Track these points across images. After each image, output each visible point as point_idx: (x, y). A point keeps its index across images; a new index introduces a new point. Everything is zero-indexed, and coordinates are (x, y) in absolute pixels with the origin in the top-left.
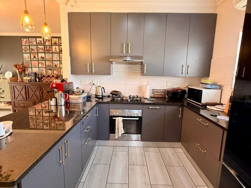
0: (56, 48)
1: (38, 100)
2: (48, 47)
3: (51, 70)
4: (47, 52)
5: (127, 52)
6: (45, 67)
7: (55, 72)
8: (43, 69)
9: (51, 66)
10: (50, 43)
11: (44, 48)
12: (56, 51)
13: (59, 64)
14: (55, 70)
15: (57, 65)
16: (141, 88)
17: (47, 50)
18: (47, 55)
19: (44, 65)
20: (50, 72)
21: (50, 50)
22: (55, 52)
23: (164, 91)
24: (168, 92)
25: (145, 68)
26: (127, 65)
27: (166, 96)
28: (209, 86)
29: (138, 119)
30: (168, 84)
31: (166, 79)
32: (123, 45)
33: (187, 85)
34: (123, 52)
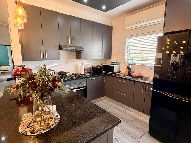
5: (71, 43)
16: (77, 68)
23: (90, 68)
24: (93, 68)
25: (83, 54)
26: (67, 52)
27: (92, 71)
28: (115, 64)
29: (85, 88)
30: (92, 64)
31: (90, 61)
32: (68, 38)
33: (101, 63)
34: (68, 43)
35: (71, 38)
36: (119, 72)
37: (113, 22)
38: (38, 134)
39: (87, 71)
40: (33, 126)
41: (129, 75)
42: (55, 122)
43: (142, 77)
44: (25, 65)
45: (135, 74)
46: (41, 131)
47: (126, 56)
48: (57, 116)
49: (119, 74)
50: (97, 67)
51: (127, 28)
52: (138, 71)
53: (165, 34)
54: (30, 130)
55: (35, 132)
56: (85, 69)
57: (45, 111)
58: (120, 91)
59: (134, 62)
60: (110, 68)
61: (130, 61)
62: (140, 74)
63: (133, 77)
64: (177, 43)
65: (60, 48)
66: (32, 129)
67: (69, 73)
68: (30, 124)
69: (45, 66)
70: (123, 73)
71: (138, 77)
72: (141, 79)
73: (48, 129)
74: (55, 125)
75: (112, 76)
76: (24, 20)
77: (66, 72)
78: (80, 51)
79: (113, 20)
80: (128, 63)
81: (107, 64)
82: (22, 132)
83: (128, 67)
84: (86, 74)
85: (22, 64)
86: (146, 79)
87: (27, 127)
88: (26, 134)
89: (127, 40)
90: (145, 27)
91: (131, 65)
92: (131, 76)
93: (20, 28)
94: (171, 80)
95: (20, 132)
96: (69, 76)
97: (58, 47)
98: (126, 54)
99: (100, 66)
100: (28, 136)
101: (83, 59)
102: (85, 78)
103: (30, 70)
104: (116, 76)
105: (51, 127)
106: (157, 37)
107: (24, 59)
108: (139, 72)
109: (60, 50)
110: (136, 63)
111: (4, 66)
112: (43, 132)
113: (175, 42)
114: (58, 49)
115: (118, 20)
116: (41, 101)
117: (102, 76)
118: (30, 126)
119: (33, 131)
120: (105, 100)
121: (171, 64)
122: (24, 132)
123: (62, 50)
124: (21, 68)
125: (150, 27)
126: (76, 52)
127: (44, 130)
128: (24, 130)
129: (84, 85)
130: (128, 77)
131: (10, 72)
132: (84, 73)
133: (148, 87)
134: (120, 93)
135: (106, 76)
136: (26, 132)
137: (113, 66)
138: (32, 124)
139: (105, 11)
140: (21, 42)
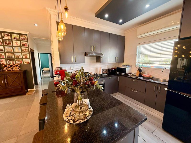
0: (16, 42)
1: (2, 88)
2: (7, 41)
3: (13, 60)
4: (6, 45)
5: (94, 50)
6: (5, 58)
7: (17, 62)
8: (3, 60)
9: (12, 57)
10: (10, 37)
11: (2, 41)
12: (18, 45)
13: (21, 55)
14: (17, 60)
15: (19, 56)
16: (97, 69)
17: (7, 44)
18: (6, 48)
19: (3, 56)
20: (11, 62)
21: (10, 44)
22: (16, 46)
23: (107, 70)
24: (109, 70)
25: (102, 59)
26: (90, 57)
27: (108, 72)
28: (127, 66)
29: (103, 85)
30: (108, 66)
31: (107, 64)
32: (91, 46)
33: (115, 66)
34: (91, 50)
35: (93, 47)
36: (131, 73)
37: (126, 33)
38: (79, 123)
39: (104, 72)
40: (73, 115)
41: (140, 75)
42: (90, 113)
43: (153, 78)
44: (62, 67)
45: (146, 75)
46: (81, 121)
47: (137, 60)
48: (90, 108)
49: (131, 75)
50: (112, 69)
51: (139, 37)
52: (148, 73)
53: (180, 39)
54: (72, 119)
55: (76, 121)
56: (103, 70)
57: (82, 103)
58: (132, 89)
59: (144, 65)
60: (123, 70)
61: (141, 65)
62: (150, 75)
63: (144, 78)
64: (185, 49)
65: (86, 54)
66: (73, 118)
67: (91, 73)
68: (71, 113)
69: (82, 67)
70: (134, 74)
71: (149, 78)
72: (152, 80)
73: (86, 120)
74: (90, 116)
75: (125, 76)
76: (64, 33)
77: (89, 73)
78: (100, 56)
79: (126, 31)
80: (139, 66)
81: (120, 66)
82: (66, 120)
83: (139, 69)
84: (103, 74)
85: (60, 67)
86: (157, 80)
87: (70, 116)
88: (69, 122)
89: (138, 47)
90: (156, 35)
91: (142, 67)
92: (142, 77)
93: (60, 40)
94: (181, 81)
95: (65, 120)
96: (91, 75)
97: (84, 53)
98: (137, 59)
99: (115, 68)
100: (71, 123)
101: (102, 63)
102: (103, 77)
103: (66, 70)
104: (128, 76)
105: (87, 118)
106: (174, 43)
107: (61, 62)
108: (150, 74)
109: (85, 56)
110: (146, 66)
111: (46, 68)
112: (82, 121)
113: (184, 47)
114: (84, 55)
115: (131, 31)
116: (81, 96)
117: (116, 76)
118: (71, 115)
119: (74, 119)
120: (118, 96)
121: (182, 67)
122: (68, 120)
123: (87, 56)
124: (59, 69)
125: (161, 34)
126: (97, 57)
127: (83, 120)
128: (67, 118)
129: (103, 83)
130: (139, 77)
131: (49, 72)
132: (102, 74)
133: (160, 87)
134: (132, 90)
135: (120, 76)
136: (69, 120)
137: (126, 68)
138: (72, 113)
139: (121, 24)
140: (59, 51)
